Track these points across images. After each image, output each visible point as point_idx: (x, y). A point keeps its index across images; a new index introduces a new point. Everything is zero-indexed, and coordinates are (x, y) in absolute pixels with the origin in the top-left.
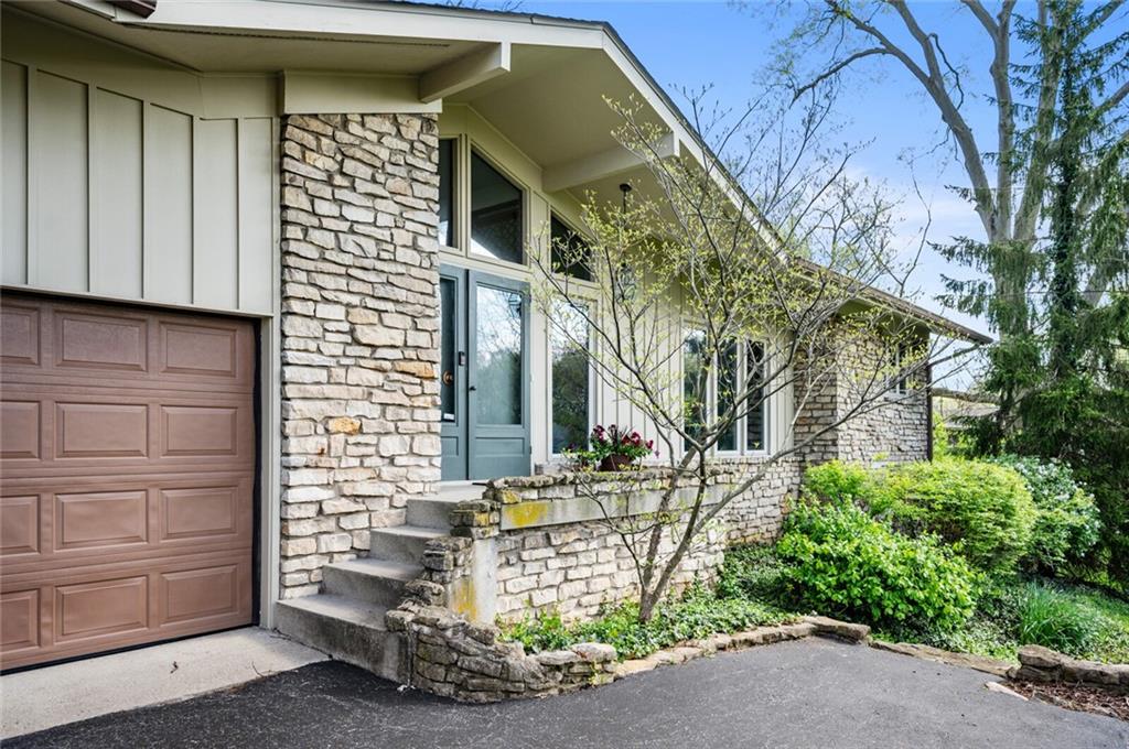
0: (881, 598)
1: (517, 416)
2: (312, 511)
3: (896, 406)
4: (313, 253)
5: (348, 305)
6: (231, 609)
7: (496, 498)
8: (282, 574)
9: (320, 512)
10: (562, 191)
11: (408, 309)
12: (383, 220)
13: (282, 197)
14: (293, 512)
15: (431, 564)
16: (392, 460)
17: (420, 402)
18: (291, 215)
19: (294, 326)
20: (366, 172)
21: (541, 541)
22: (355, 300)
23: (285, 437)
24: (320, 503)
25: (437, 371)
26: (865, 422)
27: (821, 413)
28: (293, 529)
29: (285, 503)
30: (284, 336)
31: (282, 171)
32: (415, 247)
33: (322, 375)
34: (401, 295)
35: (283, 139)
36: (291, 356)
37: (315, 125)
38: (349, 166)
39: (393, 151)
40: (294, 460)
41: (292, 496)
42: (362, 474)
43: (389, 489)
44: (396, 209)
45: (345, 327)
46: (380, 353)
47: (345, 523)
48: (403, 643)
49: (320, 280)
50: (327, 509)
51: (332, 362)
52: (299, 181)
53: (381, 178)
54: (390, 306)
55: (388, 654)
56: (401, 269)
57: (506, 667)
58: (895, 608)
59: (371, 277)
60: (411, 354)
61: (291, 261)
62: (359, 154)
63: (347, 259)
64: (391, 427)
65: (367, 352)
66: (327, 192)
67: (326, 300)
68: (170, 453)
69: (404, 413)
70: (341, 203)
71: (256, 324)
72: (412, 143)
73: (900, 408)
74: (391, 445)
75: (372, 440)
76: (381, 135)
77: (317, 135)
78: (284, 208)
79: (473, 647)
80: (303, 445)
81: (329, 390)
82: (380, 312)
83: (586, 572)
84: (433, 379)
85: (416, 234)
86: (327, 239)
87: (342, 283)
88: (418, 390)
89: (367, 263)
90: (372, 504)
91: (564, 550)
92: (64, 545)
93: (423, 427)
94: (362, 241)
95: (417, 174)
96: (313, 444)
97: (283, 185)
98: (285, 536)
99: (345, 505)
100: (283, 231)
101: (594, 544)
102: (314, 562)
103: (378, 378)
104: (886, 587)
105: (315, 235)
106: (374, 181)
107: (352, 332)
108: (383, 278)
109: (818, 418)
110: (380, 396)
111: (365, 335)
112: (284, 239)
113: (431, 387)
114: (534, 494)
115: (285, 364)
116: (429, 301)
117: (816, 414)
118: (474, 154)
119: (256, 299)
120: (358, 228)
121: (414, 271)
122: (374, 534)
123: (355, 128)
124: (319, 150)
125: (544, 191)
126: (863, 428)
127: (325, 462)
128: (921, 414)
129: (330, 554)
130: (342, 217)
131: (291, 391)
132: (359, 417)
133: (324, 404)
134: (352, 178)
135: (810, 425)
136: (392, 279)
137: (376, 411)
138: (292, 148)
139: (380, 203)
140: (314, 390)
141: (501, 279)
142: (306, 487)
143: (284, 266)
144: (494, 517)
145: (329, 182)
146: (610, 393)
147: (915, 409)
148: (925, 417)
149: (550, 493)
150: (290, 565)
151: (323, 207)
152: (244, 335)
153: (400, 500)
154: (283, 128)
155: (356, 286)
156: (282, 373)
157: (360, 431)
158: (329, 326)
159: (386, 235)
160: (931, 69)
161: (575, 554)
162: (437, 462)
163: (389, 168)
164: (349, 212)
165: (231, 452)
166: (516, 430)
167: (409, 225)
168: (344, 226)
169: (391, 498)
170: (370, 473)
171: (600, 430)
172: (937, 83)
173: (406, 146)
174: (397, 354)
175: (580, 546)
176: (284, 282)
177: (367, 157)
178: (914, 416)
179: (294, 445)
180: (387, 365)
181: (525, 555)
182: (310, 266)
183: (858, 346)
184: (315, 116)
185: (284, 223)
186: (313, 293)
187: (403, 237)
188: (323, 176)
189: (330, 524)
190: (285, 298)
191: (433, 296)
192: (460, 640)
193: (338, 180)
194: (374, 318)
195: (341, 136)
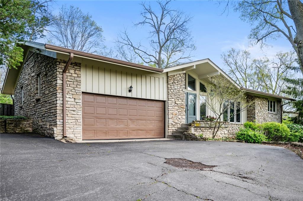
0: (249, 139)
1: (195, 114)
2: (171, 124)
3: (271, 114)
4: (171, 93)
5: (175, 99)
6: (162, 136)
7: (194, 122)
8: (168, 132)
9: (172, 124)
10: (202, 79)
11: (181, 99)
12: (179, 87)
13: (168, 86)
14: (169, 124)
15: (187, 129)
16: (180, 119)
17: (183, 111)
18: (169, 88)
19: (169, 102)
20: (177, 82)
21: (199, 129)
22: (175, 98)
23: (168, 115)
24: (172, 123)
25: (185, 107)
26: (263, 117)
27: (252, 115)
28: (169, 126)
29: (168, 123)
30: (168, 103)
31: (168, 83)
32: (182, 91)
33: (172, 108)
34: (181, 97)
35: (168, 79)
36: (169, 105)
37: (171, 77)
38: (175, 81)
39: (180, 78)
40: (169, 118)
41: (169, 122)
42: (176, 120)
43: (179, 122)
44: (180, 86)
45: (174, 102)
46: (178, 105)
47: (175, 126)
48: (185, 136)
49: (172, 96)
50: (173, 124)
51: (173, 106)
52: (170, 84)
53: (178, 82)
54: (179, 99)
55: (183, 137)
56: (181, 94)
57: (197, 137)
58: (251, 141)
59: (177, 95)
60: (182, 105)
61: (169, 94)
62: (176, 80)
63: (175, 93)
64: (179, 114)
65: (177, 105)
66: (172, 85)
67: (172, 98)
68: (157, 117)
69: (181, 113)
70: (174, 86)
71: (164, 102)
72: (182, 77)
73: (273, 115)
74: (180, 117)
75: (177, 116)
76: (178, 77)
77: (171, 78)
78: (168, 87)
79: (193, 135)
80: (170, 116)
81: (173, 110)
82: (178, 99)
83: (205, 134)
84: (184, 108)
85: (182, 89)
86: (172, 91)
87: (174, 96)
88: (183, 110)
89: (177, 93)
90: (177, 124)
91: (202, 130)
92: (148, 126)
93: (183, 114)
94: (176, 90)
95: (182, 81)
96: (171, 116)
97: (168, 85)
98: (168, 127)
99: (175, 124)
100: (168, 90)
101: (206, 130)
102: (171, 131)
103: (178, 108)
104: (250, 138)
105: (171, 90)
106: (178, 83)
107: (175, 102)
108: (178, 95)
109: (252, 116)
110: (178, 110)
111: (177, 103)
112: (168, 91)
113: (184, 109)
114: (198, 122)
115: (168, 106)
116: (184, 98)
117: (251, 115)
118: (188, 75)
119: (165, 99)
120: (176, 89)
121: (182, 94)
122: (178, 128)
123: (175, 76)
124: (171, 80)
125: (199, 79)
126: (262, 118)
127: (172, 118)
128: (279, 116)
129: (173, 130)
130: (174, 88)
131: (169, 109)
132: (176, 113)
133: (172, 111)
134: (175, 83)
135: (250, 118)
136: (180, 95)
137: (178, 112)
138: (169, 80)
139: (178, 86)
140: (171, 109)
141: (192, 93)
142: (171, 121)
143: (168, 94)
144: (194, 125)
145: (173, 84)
146: (209, 110)
147: (277, 115)
148: (280, 117)
149: (200, 122)
150: (169, 131)
151: (172, 87)
152: (163, 103)
153: (181, 124)
154: (168, 78)
155: (176, 96)
156: (168, 107)
157: (176, 115)
158: (173, 101)
159: (179, 89)
160: (290, 35)
161: (204, 131)
162: (185, 119)
163: (179, 81)
164: (175, 87)
165: (162, 117)
166: (194, 116)
167: (182, 88)
168: (174, 89)
169: (179, 123)
170: (177, 120)
171: (208, 116)
172: (291, 39)
173: (181, 78)
174: (180, 105)
175: (205, 130)
176: (168, 96)
177: (177, 80)
178: (277, 117)
179: (169, 116)
180: (179, 106)
181: (197, 130)
182: (171, 94)
183: (261, 102)
184: (171, 76)
185: (168, 89)
186: (171, 98)
187: (181, 90)
188: (172, 83)
189: (173, 126)
190: (168, 98)
191: (184, 97)
192: (192, 135)
193: (174, 83)
194: (178, 100)
195: (174, 78)
